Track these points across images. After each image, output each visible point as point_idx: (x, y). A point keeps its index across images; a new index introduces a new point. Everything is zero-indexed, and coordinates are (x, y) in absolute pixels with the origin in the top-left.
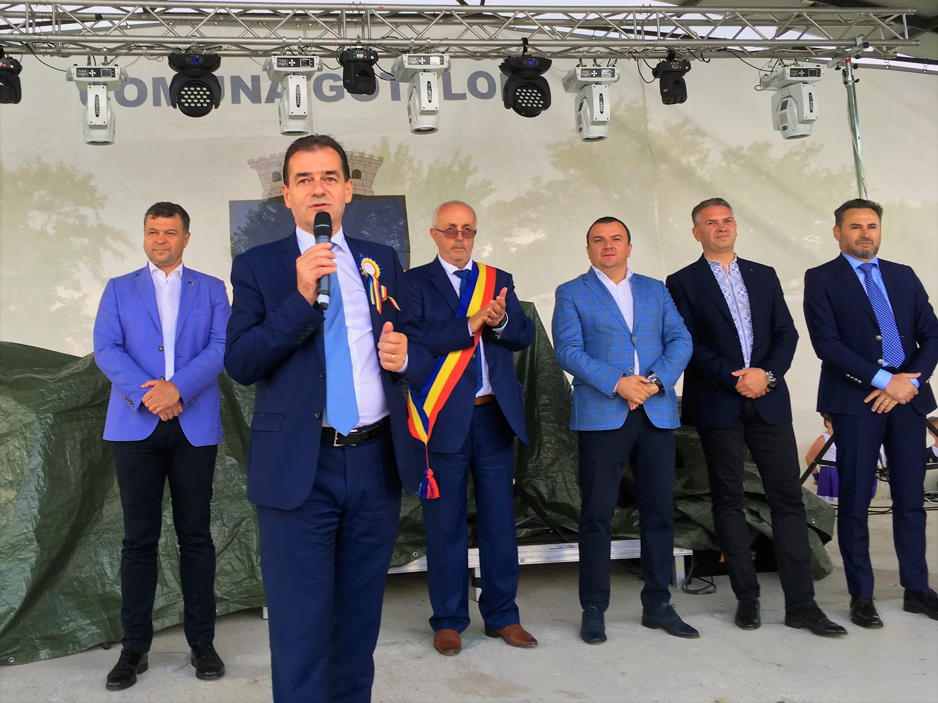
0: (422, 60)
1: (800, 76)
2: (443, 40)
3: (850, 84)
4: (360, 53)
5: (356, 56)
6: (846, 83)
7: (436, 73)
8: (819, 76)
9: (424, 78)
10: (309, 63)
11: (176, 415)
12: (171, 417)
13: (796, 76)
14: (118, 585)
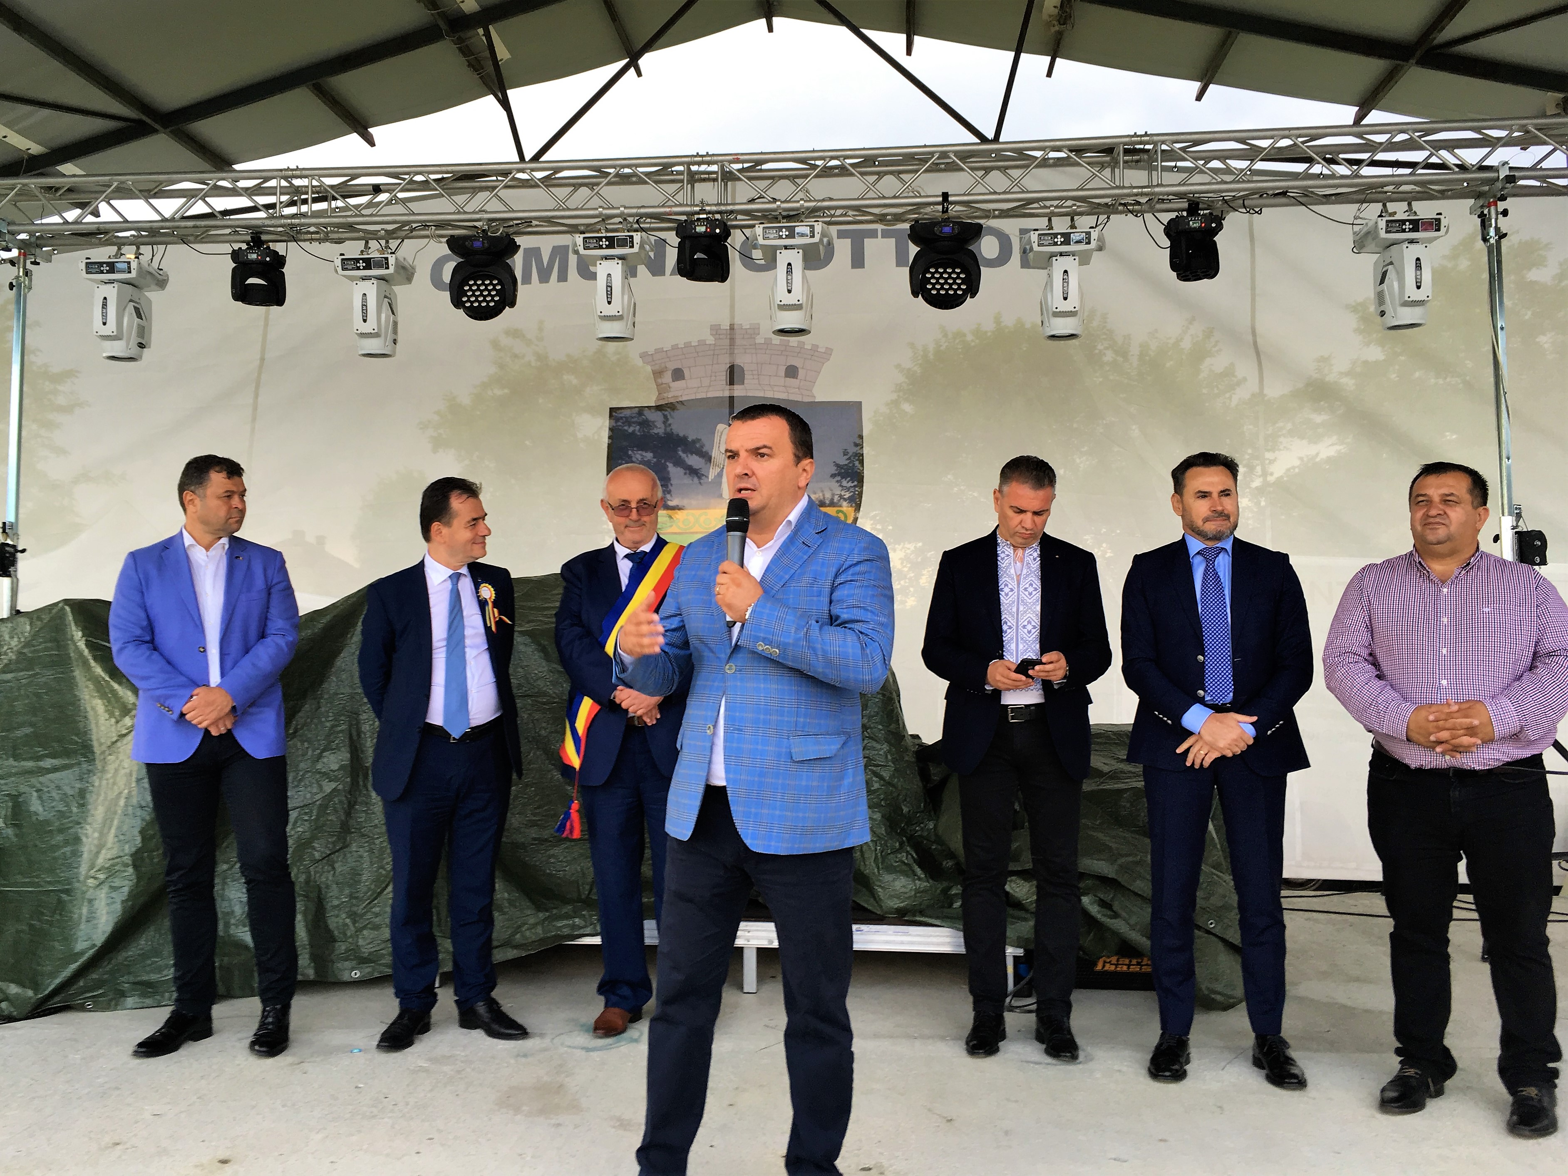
0: (784, 233)
1: (1404, 231)
2: (823, 200)
3: (1492, 241)
4: (701, 225)
5: (695, 229)
6: (1485, 240)
7: (801, 251)
8: (1438, 230)
9: (783, 258)
10: (627, 242)
11: (229, 727)
12: (223, 730)
13: (1397, 232)
14: (244, 926)
